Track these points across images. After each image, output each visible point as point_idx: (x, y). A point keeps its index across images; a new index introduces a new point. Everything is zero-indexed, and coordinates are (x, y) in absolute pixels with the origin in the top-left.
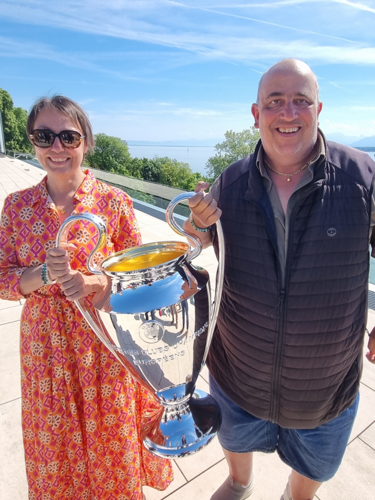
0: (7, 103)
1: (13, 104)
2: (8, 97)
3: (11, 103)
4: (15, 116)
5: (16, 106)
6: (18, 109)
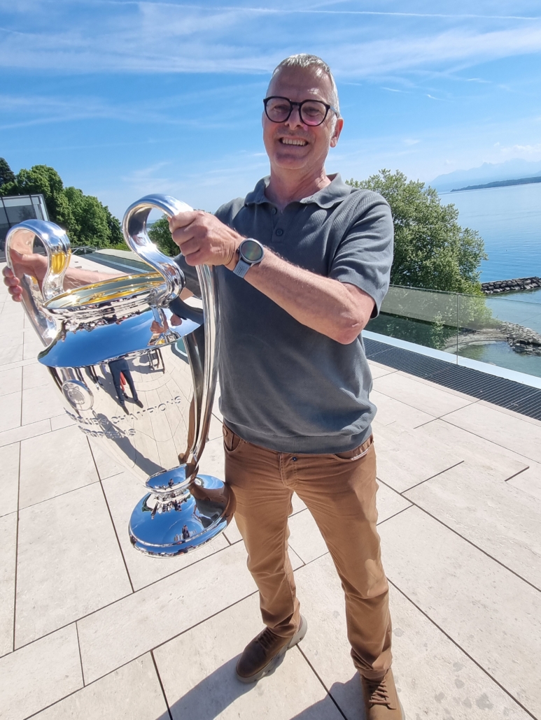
0: (55, 183)
2: (55, 175)
3: (60, 182)
4: (66, 199)
6: (70, 188)
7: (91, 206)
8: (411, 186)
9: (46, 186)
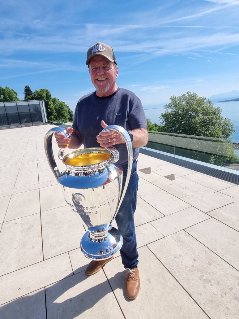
0: (48, 96)
1: (51, 96)
2: (49, 93)
3: (50, 96)
4: (52, 102)
5: (52, 97)
6: (54, 98)
7: (62, 105)
8: (200, 99)
9: (45, 97)
